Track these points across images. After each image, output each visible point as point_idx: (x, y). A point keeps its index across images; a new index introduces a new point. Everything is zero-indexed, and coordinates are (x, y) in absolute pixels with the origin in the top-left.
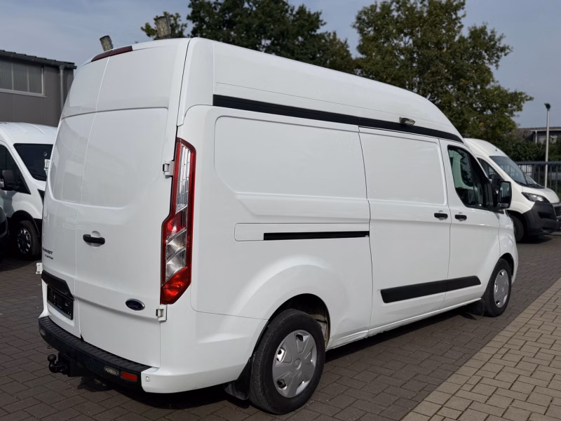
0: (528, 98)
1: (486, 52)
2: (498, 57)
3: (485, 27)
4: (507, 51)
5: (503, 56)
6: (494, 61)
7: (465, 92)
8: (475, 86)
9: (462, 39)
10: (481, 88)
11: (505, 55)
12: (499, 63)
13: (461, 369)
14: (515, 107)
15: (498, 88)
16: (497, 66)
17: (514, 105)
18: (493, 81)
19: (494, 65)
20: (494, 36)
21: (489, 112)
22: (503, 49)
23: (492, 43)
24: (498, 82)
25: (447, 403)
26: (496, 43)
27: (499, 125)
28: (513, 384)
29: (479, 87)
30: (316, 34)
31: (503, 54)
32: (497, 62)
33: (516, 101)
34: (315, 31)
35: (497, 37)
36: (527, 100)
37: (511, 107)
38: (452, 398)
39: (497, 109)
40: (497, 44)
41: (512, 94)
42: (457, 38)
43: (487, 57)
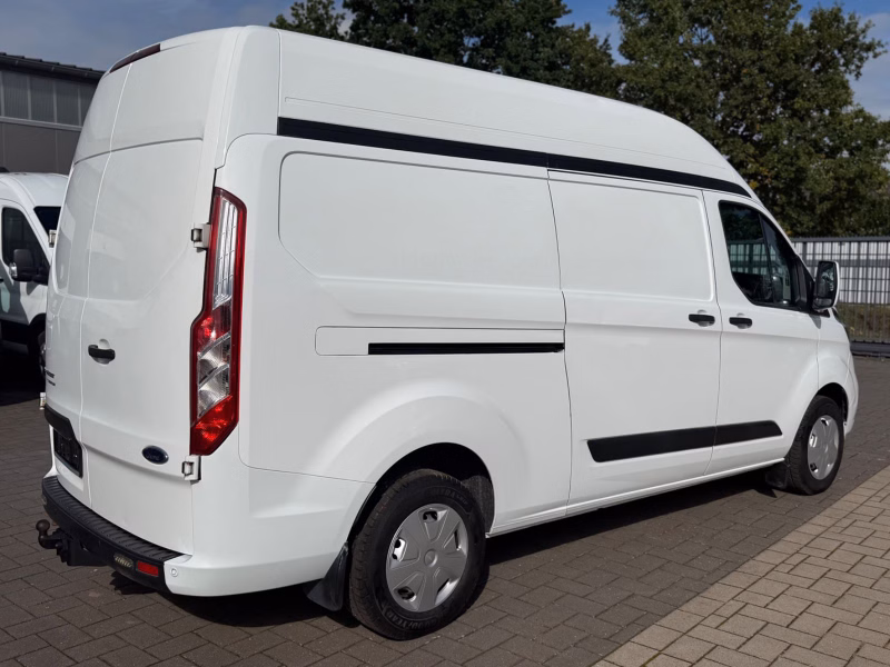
1: (840, 51)
2: (861, 59)
3: (839, 10)
4: (878, 50)
5: (871, 58)
6: (853, 67)
7: (802, 119)
8: (820, 110)
9: (799, 30)
10: (831, 114)
11: (875, 56)
12: (862, 70)
13: (712, 589)
15: (860, 113)
16: (858, 75)
18: (850, 103)
19: (854, 74)
20: (857, 23)
21: (845, 154)
22: (869, 48)
23: (853, 36)
24: (859, 103)
25: (670, 648)
26: (857, 37)
27: (861, 176)
28: (797, 617)
29: (827, 112)
30: (554, 26)
31: (871, 54)
32: (858, 67)
34: (554, 23)
35: (861, 26)
37: (883, 145)
38: (681, 640)
39: (858, 148)
40: (861, 38)
41: (885, 124)
42: (790, 28)
43: (842, 61)
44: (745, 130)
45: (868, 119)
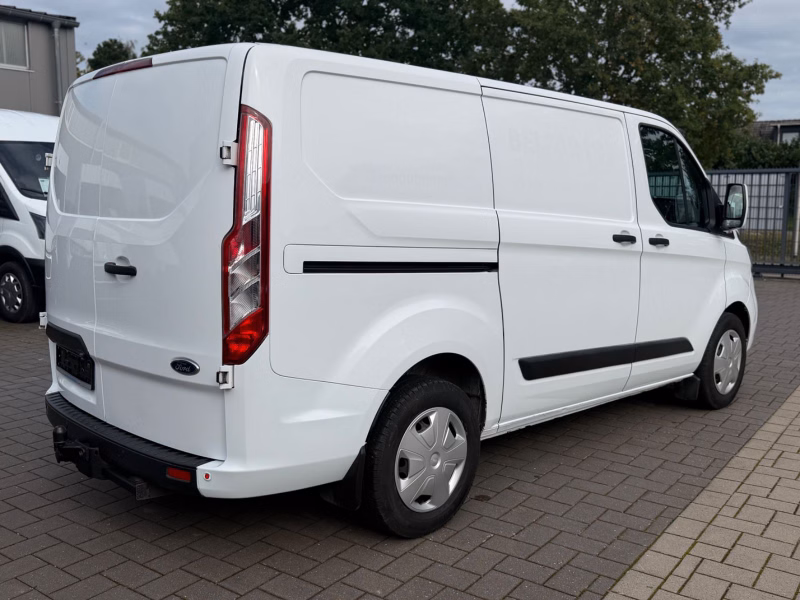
0: (774, 74)
1: (711, 2)
2: (729, 9)
5: (737, 8)
6: (722, 15)
7: (678, 63)
8: (693, 54)
10: (703, 58)
11: (740, 6)
12: (731, 19)
14: (753, 88)
15: (728, 57)
16: (727, 23)
17: (752, 84)
18: (721, 47)
19: (724, 21)
21: (714, 95)
24: (728, 47)
27: (730, 114)
29: (700, 56)
31: (737, 4)
32: (727, 16)
33: (756, 78)
36: (771, 77)
37: (747, 87)
39: (726, 89)
41: (749, 67)
43: (712, 10)
44: (624, 73)
45: (734, 63)
